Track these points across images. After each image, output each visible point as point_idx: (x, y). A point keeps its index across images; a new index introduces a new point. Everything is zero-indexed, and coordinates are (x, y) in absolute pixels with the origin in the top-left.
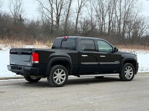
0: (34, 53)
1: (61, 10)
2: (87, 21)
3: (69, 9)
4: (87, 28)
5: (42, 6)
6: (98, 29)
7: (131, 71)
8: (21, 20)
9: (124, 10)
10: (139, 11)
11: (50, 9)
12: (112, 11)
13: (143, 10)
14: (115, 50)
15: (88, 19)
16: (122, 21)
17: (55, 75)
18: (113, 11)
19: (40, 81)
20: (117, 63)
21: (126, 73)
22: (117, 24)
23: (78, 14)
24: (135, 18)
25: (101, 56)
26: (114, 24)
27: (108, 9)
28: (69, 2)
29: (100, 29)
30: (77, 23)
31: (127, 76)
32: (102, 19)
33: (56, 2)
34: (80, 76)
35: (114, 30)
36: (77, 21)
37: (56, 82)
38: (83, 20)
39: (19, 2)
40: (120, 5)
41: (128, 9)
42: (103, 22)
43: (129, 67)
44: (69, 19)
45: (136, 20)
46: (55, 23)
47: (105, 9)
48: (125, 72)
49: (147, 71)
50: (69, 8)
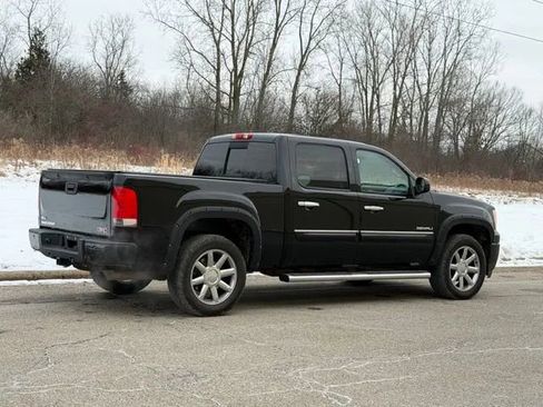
0: (121, 188)
1: (245, 60)
2: (325, 96)
3: (271, 57)
4: (326, 119)
5: (188, 45)
6: (360, 122)
7: (472, 264)
8: (125, 88)
9: (442, 66)
10: (487, 71)
11: (211, 56)
12: (402, 68)
13: (499, 67)
14: (420, 187)
15: (328, 91)
16: (434, 100)
17: (198, 273)
18: (407, 67)
19: (146, 289)
20: (424, 232)
21: (453, 272)
22: (416, 109)
23: (299, 74)
24: (472, 91)
25: (366, 207)
26: (409, 110)
27: (393, 61)
28: (272, 35)
29: (363, 123)
30: (294, 102)
31: (458, 280)
32: (373, 93)
33: (233, 36)
34: (291, 277)
35: (408, 129)
36: (294, 95)
37: (201, 296)
38: (312, 94)
39: (120, 35)
40: (429, 50)
41: (455, 65)
42: (375, 103)
43: (466, 248)
44: (270, 88)
45: (476, 97)
46: (225, 101)
47: (383, 59)
48: (452, 265)
49: (521, 264)
50: (271, 53)
